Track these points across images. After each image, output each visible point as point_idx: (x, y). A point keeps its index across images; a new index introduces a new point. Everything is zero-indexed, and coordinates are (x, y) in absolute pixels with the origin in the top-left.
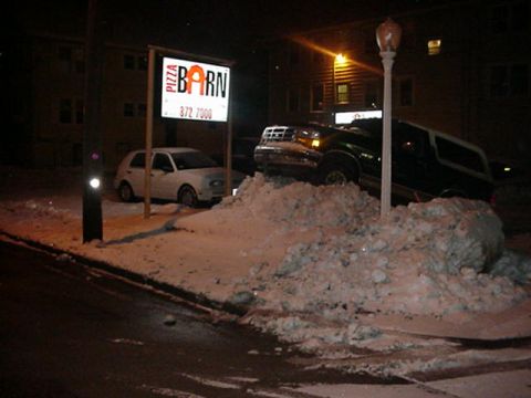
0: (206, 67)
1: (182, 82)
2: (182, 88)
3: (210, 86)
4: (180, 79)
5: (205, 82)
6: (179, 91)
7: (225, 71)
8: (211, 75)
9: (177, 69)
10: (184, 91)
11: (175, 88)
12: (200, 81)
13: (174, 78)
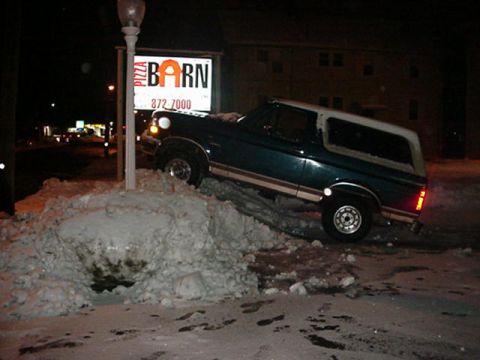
0: (181, 61)
6: (150, 84)
9: (147, 65)
10: (156, 84)
13: (143, 74)
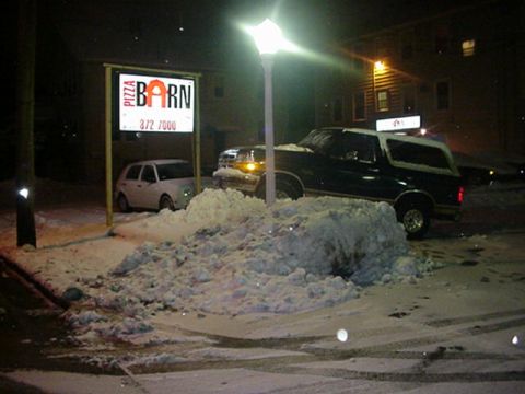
0: (167, 81)
1: (142, 97)
2: (142, 102)
3: (173, 99)
4: (139, 93)
5: (167, 95)
6: (138, 104)
7: (188, 83)
8: (173, 88)
9: (135, 84)
10: (144, 104)
11: (134, 102)
12: (162, 94)
13: (132, 93)
